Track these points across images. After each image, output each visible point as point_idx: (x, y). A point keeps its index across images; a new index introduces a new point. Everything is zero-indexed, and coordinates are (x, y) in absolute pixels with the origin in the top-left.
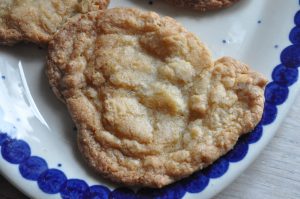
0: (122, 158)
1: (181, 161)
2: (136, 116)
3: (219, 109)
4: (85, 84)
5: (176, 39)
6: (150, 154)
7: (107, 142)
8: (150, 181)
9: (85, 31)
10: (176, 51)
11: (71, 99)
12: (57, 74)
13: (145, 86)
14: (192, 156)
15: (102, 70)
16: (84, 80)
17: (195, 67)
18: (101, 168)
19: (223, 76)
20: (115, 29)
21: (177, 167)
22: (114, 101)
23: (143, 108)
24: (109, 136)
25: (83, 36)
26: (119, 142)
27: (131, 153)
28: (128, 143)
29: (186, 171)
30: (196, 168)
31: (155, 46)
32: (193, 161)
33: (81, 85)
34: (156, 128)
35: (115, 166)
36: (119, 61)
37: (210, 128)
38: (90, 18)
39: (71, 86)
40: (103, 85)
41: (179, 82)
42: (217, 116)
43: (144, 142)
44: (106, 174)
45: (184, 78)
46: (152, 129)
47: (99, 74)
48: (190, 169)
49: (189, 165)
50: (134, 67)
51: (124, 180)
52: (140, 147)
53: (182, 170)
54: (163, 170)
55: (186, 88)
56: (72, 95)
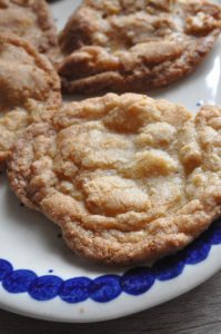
0: (121, 235)
1: (193, 212)
2: (124, 189)
3: (215, 149)
4: (56, 180)
6: (153, 218)
7: (99, 225)
8: (163, 243)
9: (42, 133)
10: (147, 118)
11: (45, 200)
12: (23, 183)
13: (124, 160)
14: (203, 201)
15: (71, 158)
16: (54, 175)
17: (173, 124)
18: (100, 254)
19: (208, 119)
20: (74, 120)
21: (191, 220)
22: (93, 182)
23: (129, 181)
24: (99, 218)
25: (42, 138)
26: (112, 220)
27: (130, 225)
28: (124, 216)
30: (213, 214)
31: (122, 120)
32: (206, 207)
33: (52, 182)
34: (151, 194)
35: (116, 245)
36: (87, 144)
37: (213, 171)
38: (44, 121)
39: (41, 186)
40: (77, 173)
41: (162, 144)
42: (215, 156)
43: (143, 210)
44: (109, 258)
45: (166, 137)
46: (146, 196)
47: (68, 164)
49: (203, 213)
50: (106, 146)
51: (131, 254)
52: (139, 216)
53: (198, 220)
54: (175, 228)
55: (171, 147)
56: (44, 195)
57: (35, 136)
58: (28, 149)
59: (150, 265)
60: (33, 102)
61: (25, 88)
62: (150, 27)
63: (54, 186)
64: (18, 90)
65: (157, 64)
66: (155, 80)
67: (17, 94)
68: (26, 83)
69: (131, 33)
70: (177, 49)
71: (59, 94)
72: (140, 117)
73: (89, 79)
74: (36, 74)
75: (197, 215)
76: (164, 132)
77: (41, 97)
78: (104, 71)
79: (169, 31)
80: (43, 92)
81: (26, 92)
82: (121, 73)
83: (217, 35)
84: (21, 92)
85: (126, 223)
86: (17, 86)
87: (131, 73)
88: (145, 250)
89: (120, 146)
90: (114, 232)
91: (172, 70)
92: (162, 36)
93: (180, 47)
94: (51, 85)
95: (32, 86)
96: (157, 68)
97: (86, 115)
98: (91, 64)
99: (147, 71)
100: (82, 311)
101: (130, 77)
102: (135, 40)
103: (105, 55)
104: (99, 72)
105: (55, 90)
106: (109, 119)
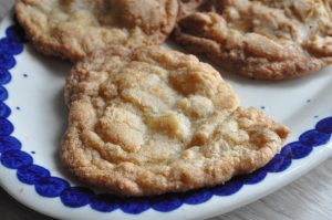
0: (98, 158)
1: (157, 173)
2: (132, 128)
3: (221, 140)
4: (96, 93)
5: (206, 78)
6: (129, 161)
7: (90, 141)
8: (114, 180)
9: (120, 55)
10: (202, 90)
11: (76, 102)
14: (172, 172)
15: (118, 83)
16: (97, 88)
17: (215, 105)
18: (71, 161)
19: (241, 116)
20: (151, 60)
21: (150, 177)
22: (116, 110)
23: (144, 126)
24: (95, 137)
25: (116, 59)
26: (102, 144)
27: (109, 155)
28: (111, 145)
29: (159, 184)
30: (172, 185)
32: (170, 177)
33: (92, 93)
34: (148, 143)
35: (87, 162)
36: (138, 81)
37: (205, 156)
38: (130, 47)
39: (82, 91)
41: (193, 115)
42: (217, 146)
43: (128, 150)
44: (73, 168)
45: (200, 112)
46: (142, 143)
47: (113, 86)
48: (164, 183)
49: (164, 180)
50: (154, 92)
52: (120, 152)
53: (155, 182)
54: (134, 177)
55: (198, 122)
56: (79, 99)
57: (114, 54)
58: (100, 61)
59: (97, 193)
60: (138, 31)
61: (140, 17)
62: (276, 25)
63: (92, 96)
64: (133, 16)
65: (254, 56)
66: (244, 69)
67: (130, 18)
68: (143, 14)
69: (256, 22)
70: (281, 54)
71: (164, 37)
72: (197, 85)
73: (195, 39)
74: (156, 11)
75: (158, 178)
76: (202, 107)
77: (147, 31)
78: (211, 38)
79: (288, 36)
80: (151, 28)
81: (139, 21)
82: (221, 48)
83: (329, 63)
84: (134, 18)
85: (107, 151)
86: (135, 12)
87: (228, 51)
88: (99, 177)
89: (162, 98)
90: (95, 153)
91: (263, 68)
92: (279, 37)
93: (286, 54)
94: (162, 26)
95: (146, 18)
96: (252, 59)
97: (161, 61)
98: (206, 28)
99: (242, 56)
100: (21, 190)
101: (226, 54)
102: (256, 29)
103: (222, 27)
104: (206, 38)
105: (163, 32)
106: (174, 73)
